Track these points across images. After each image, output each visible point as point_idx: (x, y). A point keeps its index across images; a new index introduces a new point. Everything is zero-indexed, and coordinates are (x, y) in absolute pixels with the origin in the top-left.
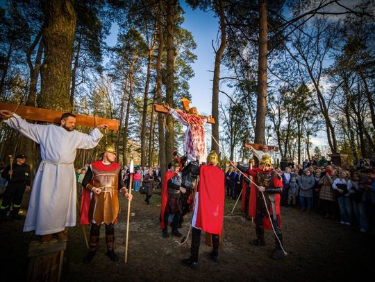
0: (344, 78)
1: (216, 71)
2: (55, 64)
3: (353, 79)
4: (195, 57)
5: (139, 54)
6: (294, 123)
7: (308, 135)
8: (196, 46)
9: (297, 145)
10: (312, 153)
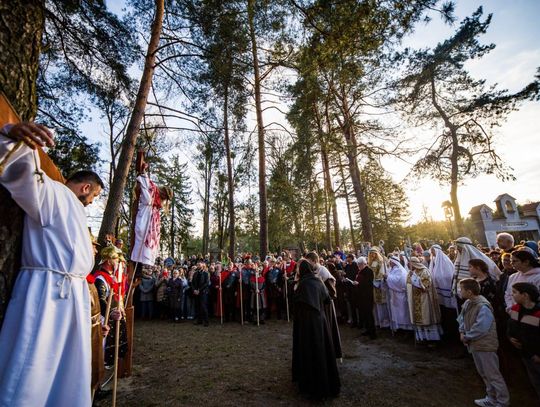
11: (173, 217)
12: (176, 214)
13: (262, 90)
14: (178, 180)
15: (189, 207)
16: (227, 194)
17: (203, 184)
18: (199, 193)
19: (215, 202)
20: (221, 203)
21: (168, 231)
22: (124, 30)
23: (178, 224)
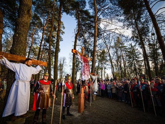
0: (116, 50)
1: (75, 42)
2: (22, 35)
3: (119, 51)
4: (64, 32)
5: (38, 27)
6: (100, 64)
7: (105, 69)
8: (65, 28)
9: (101, 73)
10: (106, 76)
11: (135, 64)
15: (140, 59)
23: (137, 66)
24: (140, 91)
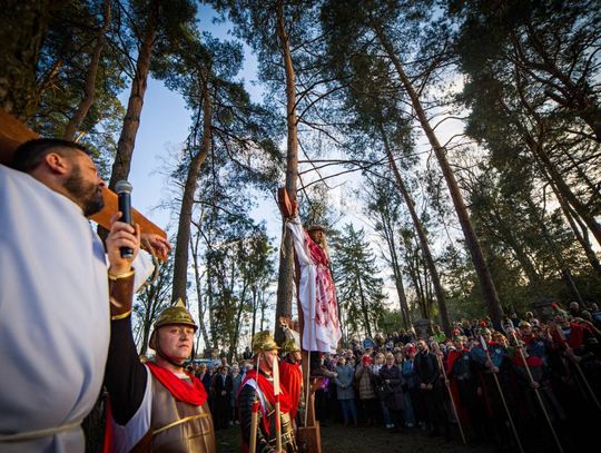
1: (191, 187)
11: (361, 291)
12: (364, 287)
13: (424, 106)
14: (357, 249)
15: (376, 276)
16: (417, 250)
17: (386, 247)
18: (383, 257)
19: (406, 264)
20: (412, 264)
21: (359, 308)
22: (268, 113)
23: (368, 298)
24: (492, 374)
